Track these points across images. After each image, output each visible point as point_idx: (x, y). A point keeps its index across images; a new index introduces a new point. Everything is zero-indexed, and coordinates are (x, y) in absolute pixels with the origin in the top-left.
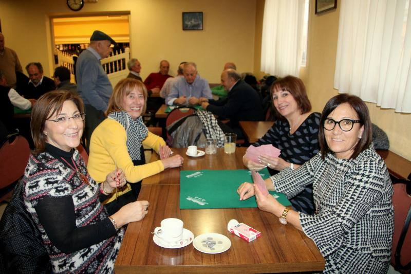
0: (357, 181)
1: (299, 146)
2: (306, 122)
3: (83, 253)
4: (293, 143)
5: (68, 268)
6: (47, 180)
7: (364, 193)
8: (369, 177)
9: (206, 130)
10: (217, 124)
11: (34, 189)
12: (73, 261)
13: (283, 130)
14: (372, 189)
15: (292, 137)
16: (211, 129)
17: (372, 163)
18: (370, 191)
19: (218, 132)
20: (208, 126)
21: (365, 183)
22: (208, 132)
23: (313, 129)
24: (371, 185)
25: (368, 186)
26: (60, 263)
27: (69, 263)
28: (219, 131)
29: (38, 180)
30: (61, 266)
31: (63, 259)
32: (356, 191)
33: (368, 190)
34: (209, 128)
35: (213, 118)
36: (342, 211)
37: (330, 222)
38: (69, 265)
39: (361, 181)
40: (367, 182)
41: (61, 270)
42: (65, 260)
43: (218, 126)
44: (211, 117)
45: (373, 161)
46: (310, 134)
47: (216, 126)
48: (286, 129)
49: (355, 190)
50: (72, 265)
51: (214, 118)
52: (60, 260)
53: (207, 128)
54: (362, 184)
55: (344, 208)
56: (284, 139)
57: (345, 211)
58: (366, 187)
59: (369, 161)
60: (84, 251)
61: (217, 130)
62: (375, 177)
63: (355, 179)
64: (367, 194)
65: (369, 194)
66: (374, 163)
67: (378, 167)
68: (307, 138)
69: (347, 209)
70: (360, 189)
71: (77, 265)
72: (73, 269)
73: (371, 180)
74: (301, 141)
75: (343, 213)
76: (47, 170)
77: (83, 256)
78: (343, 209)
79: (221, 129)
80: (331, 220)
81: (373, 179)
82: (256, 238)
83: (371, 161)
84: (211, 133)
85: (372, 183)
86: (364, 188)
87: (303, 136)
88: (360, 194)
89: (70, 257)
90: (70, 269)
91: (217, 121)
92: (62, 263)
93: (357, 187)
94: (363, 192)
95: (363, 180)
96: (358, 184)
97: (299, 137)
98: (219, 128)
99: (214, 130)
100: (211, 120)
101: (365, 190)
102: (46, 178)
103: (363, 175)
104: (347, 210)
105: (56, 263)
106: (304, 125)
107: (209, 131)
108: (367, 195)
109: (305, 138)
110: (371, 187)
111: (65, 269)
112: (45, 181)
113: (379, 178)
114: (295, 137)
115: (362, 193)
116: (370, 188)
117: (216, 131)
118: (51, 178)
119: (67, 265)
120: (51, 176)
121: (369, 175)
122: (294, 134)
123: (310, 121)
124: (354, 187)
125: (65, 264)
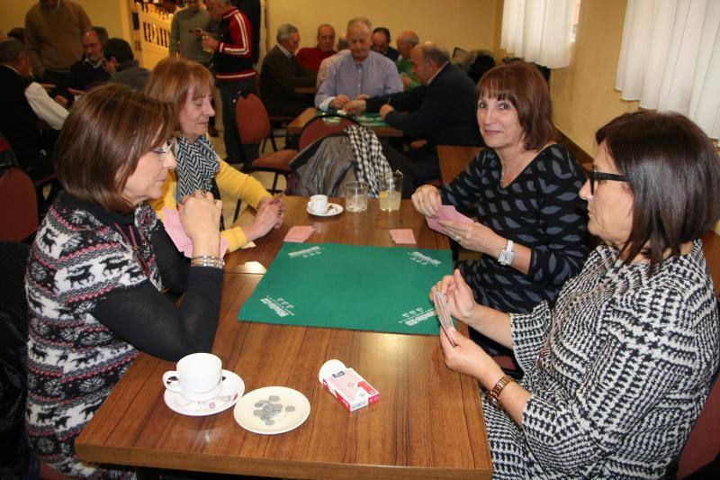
0: (634, 341)
1: (516, 214)
2: (533, 165)
3: (90, 405)
4: (506, 206)
5: (54, 424)
6: (107, 261)
7: (648, 371)
8: (659, 332)
9: (357, 163)
10: (380, 153)
11: (84, 281)
12: (67, 415)
13: (489, 176)
14: (668, 362)
15: (505, 192)
16: (366, 163)
17: (672, 297)
18: (663, 367)
19: (382, 169)
20: (361, 157)
21: (650, 347)
22: (360, 166)
23: (547, 185)
24: (666, 353)
25: (657, 353)
26: (43, 412)
27: (59, 416)
28: (384, 167)
29: (85, 263)
30: (42, 417)
31: (52, 406)
32: (630, 363)
33: (657, 364)
34: (363, 160)
35: (375, 141)
36: (600, 416)
37: (572, 444)
38: (58, 419)
39: (641, 340)
40: (654, 345)
41: (40, 424)
42: (54, 409)
43: (382, 157)
44: (371, 138)
45: (675, 294)
46: (539, 193)
47: (378, 157)
48: (495, 174)
49: (628, 360)
50: (63, 421)
51: (377, 142)
52: (46, 407)
53: (359, 159)
54: (644, 349)
55: (604, 410)
56: (489, 194)
57: (605, 415)
58: (653, 357)
59: (667, 291)
60: (93, 403)
61: (378, 164)
62: (673, 334)
63: (631, 335)
64: (655, 372)
65: (661, 374)
66: (678, 298)
67: (685, 311)
68: (533, 202)
69: (609, 411)
70: (639, 360)
71: (71, 424)
72: (61, 428)
73: (664, 340)
74: (520, 204)
75: (602, 420)
76: (102, 243)
77: (88, 411)
78: (601, 412)
79: (387, 163)
80: (574, 440)
81: (670, 339)
82: (367, 404)
83: (671, 293)
84: (367, 170)
85: (666, 347)
86: (648, 358)
87: (526, 196)
88: (638, 372)
89: (66, 407)
90: (57, 426)
91: (381, 148)
92: (47, 412)
93: (632, 355)
94: (646, 367)
95: (647, 340)
96: (635, 347)
97: (518, 196)
98: (384, 161)
99: (373, 164)
100: (370, 144)
101: (652, 364)
102: (105, 258)
103: (647, 327)
104: (610, 415)
105: (36, 409)
106: (529, 172)
107: (364, 166)
108: (657, 377)
109: (530, 202)
110: (665, 356)
111: (47, 422)
112: (104, 265)
113: (684, 337)
114: (511, 195)
115: (643, 370)
116: (661, 360)
117: (376, 166)
118: (115, 258)
119: (54, 418)
120: (114, 255)
121: (661, 329)
122: (509, 188)
123: (541, 166)
124: (627, 354)
125: (50, 416)
